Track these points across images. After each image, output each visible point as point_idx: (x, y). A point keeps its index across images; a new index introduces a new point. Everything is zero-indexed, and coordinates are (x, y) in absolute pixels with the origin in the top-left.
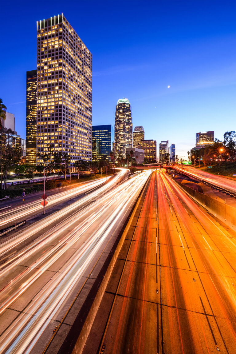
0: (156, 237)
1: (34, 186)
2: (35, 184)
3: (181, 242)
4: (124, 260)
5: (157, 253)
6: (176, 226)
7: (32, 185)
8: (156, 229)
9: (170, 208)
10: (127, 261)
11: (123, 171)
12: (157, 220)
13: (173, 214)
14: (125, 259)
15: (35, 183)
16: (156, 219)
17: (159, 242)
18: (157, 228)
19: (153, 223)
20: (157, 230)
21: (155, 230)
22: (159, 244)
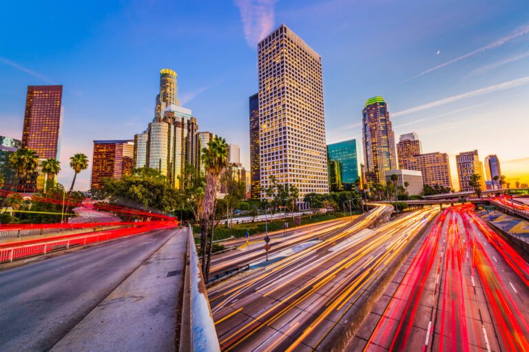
0: (431, 320)
1: (258, 226)
2: (260, 224)
3: (487, 341)
4: (365, 340)
5: (426, 346)
6: (479, 310)
7: (257, 224)
8: (433, 308)
9: (472, 277)
10: (371, 343)
11: (382, 208)
12: (437, 294)
13: (476, 288)
14: (367, 339)
15: (260, 222)
16: (435, 292)
17: (434, 330)
18: (435, 307)
19: (428, 297)
20: (435, 311)
21: (430, 309)
22: (434, 332)
